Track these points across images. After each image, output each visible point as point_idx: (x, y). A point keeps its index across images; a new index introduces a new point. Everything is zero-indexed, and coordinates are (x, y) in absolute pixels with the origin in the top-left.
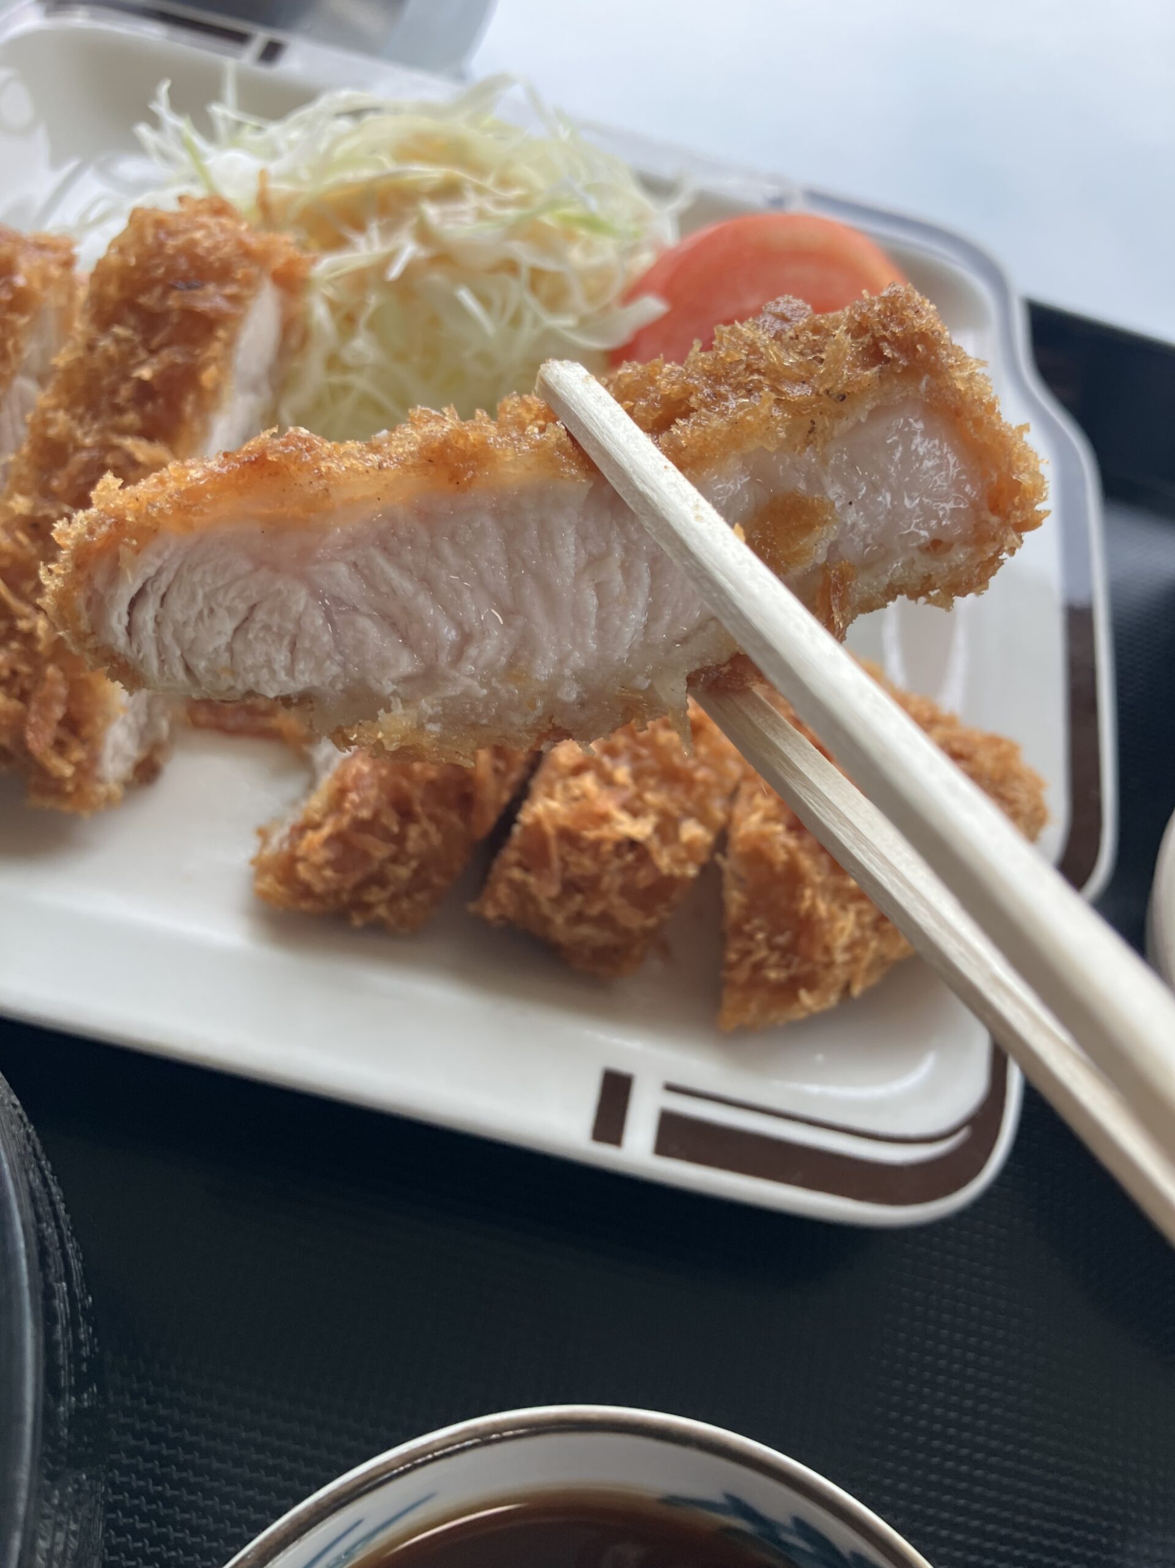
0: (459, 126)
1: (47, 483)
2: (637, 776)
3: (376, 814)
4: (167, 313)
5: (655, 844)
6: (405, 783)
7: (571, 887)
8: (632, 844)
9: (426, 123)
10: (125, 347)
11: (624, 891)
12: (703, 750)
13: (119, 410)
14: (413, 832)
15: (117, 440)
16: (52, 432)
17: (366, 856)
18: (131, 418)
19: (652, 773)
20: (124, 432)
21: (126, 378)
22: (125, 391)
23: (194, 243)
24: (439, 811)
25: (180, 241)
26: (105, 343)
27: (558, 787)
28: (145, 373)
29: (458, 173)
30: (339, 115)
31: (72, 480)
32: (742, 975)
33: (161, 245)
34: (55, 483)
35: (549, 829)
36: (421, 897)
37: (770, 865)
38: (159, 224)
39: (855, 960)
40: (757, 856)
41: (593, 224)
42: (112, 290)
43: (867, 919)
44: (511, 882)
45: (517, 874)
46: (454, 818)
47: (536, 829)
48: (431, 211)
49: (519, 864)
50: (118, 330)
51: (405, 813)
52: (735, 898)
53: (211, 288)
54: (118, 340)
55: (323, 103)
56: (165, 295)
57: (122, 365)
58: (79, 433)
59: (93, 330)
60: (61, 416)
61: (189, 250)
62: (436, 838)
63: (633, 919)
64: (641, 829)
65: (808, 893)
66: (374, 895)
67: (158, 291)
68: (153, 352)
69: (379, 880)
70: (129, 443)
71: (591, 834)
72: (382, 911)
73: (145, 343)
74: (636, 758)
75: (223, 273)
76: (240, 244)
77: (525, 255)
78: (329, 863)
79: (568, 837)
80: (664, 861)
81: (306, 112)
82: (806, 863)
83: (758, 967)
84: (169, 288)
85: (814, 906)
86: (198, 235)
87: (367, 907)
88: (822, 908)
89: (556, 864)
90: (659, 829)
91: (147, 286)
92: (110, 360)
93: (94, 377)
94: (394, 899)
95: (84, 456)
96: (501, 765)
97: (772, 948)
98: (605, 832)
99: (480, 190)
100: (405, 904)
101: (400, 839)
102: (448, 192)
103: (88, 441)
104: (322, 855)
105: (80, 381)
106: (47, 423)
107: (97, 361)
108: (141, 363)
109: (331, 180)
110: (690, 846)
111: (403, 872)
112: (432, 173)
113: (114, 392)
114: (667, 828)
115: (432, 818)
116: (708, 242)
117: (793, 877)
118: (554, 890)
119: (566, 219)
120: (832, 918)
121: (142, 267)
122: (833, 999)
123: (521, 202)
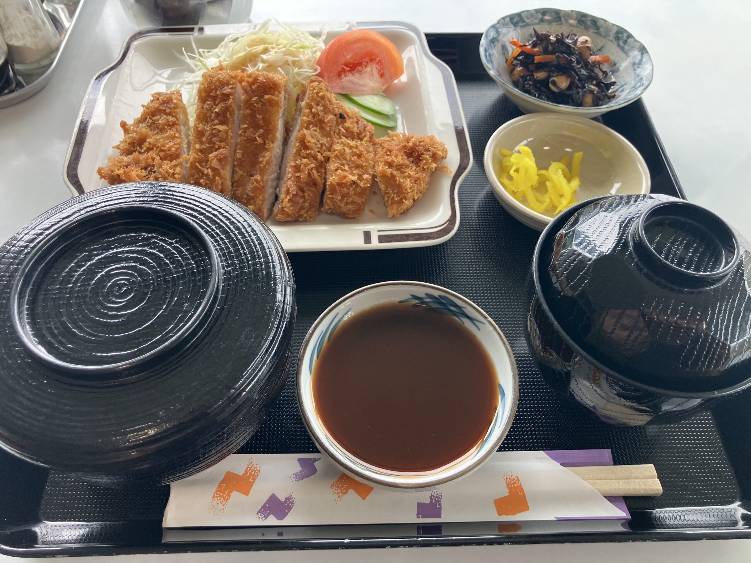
0: (262, 35)
1: (201, 141)
2: (350, 168)
3: (297, 192)
4: (218, 95)
5: (358, 182)
6: (300, 184)
7: (343, 197)
8: (354, 182)
9: (253, 37)
10: (210, 106)
11: (355, 194)
12: (363, 159)
13: (213, 120)
14: (306, 194)
15: (214, 127)
16: (199, 129)
17: (298, 203)
18: (216, 121)
19: (353, 167)
20: (215, 125)
21: (213, 112)
22: (213, 115)
23: (219, 78)
24: (310, 188)
25: (216, 79)
26: (205, 106)
27: (334, 174)
28: (217, 110)
29: (266, 46)
30: (231, 42)
31: (207, 138)
32: (390, 202)
33: (212, 81)
34: (203, 140)
35: (334, 183)
36: (312, 210)
37: (388, 176)
38: (210, 76)
39: (413, 191)
40: (384, 175)
41: (303, 47)
42: (203, 94)
43: (413, 181)
44: (330, 198)
45: (330, 196)
46: (314, 189)
47: (332, 185)
48: (264, 57)
49: (330, 194)
50: (208, 102)
51: (303, 191)
52: (382, 186)
53: (226, 87)
54: (208, 105)
55: (226, 40)
56: (216, 92)
57: (210, 110)
58: (205, 128)
59: (202, 105)
60: (201, 125)
61: (219, 80)
62: (311, 195)
63: (359, 200)
64: (355, 178)
65: (397, 178)
66: (302, 212)
67: (214, 91)
68: (217, 105)
69: (302, 208)
70: (217, 127)
71: (344, 181)
72: (305, 215)
73: (214, 104)
74: (348, 165)
75: (228, 84)
76: (229, 75)
77: (290, 59)
78: (291, 206)
79: (340, 185)
80: (362, 184)
81: (223, 43)
82: (395, 173)
83: (393, 198)
84: (216, 90)
85: (399, 181)
86: (220, 76)
87: (301, 216)
88: (402, 180)
89: (338, 191)
90: (358, 178)
91: (211, 91)
92: (207, 110)
93: (205, 114)
94: (307, 212)
95: (208, 132)
96: (319, 174)
97: (394, 194)
98: (347, 179)
99: (273, 48)
100: (310, 213)
101: (303, 197)
102: (266, 51)
103: (208, 129)
104: (288, 205)
105: (202, 116)
106: (197, 128)
107: (205, 111)
108: (215, 108)
109: (235, 57)
110: (366, 180)
111: (307, 204)
112: (261, 48)
113: (211, 116)
114: (360, 177)
115: (308, 190)
116: (333, 44)
117: (393, 177)
118: (340, 198)
119: (296, 48)
120: (404, 182)
121: (209, 87)
122: (411, 201)
123: (285, 47)
